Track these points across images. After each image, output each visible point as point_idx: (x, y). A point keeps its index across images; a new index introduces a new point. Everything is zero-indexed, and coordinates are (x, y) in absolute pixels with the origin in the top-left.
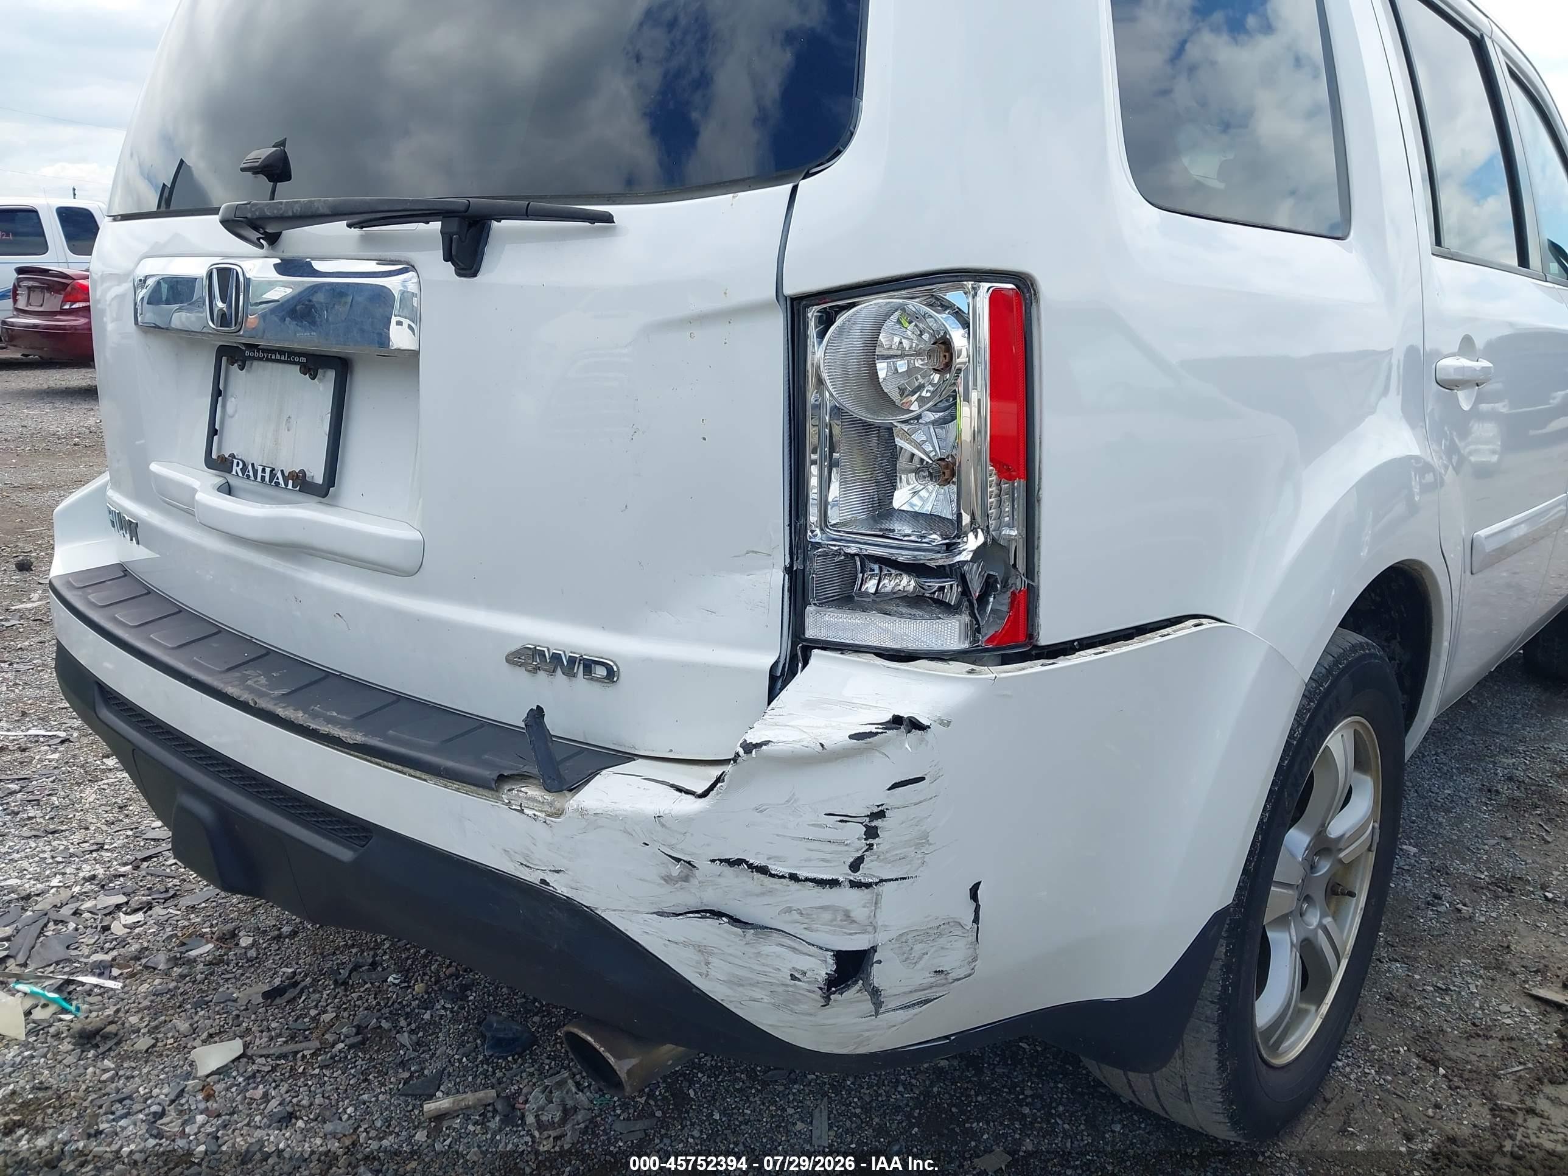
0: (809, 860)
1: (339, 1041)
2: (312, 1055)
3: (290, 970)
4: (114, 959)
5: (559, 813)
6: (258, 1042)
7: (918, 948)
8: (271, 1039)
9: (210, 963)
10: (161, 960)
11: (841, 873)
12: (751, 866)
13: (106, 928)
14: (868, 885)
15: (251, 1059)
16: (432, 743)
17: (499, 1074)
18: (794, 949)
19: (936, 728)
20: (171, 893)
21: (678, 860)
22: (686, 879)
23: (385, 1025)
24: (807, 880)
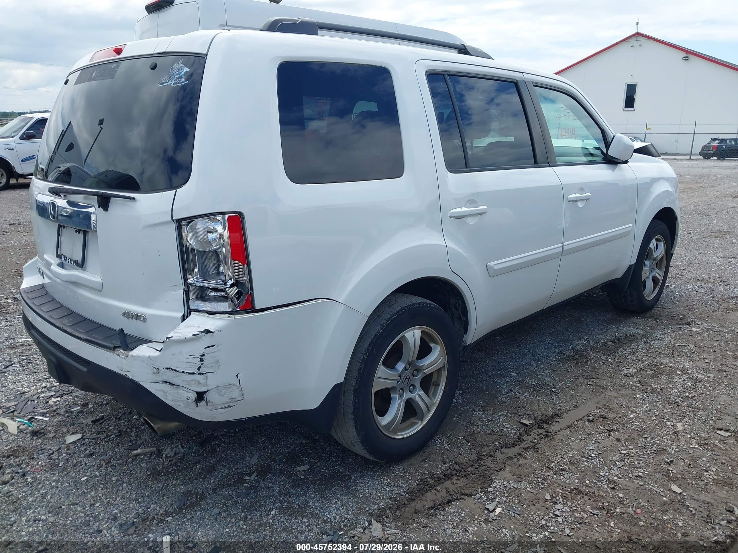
0: (187, 368)
1: (113, 435)
2: (103, 439)
3: (102, 415)
4: (47, 412)
5: (127, 356)
6: (87, 435)
7: (223, 391)
8: (92, 434)
9: (78, 413)
10: (62, 412)
11: (195, 371)
12: (172, 369)
13: (47, 402)
14: (203, 374)
15: (84, 440)
16: (101, 338)
17: (159, 444)
18: (186, 391)
19: (216, 332)
20: (70, 391)
21: (155, 368)
22: (158, 373)
23: (128, 430)
24: (187, 373)
